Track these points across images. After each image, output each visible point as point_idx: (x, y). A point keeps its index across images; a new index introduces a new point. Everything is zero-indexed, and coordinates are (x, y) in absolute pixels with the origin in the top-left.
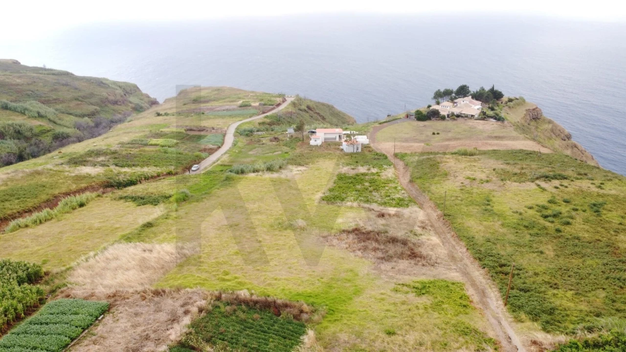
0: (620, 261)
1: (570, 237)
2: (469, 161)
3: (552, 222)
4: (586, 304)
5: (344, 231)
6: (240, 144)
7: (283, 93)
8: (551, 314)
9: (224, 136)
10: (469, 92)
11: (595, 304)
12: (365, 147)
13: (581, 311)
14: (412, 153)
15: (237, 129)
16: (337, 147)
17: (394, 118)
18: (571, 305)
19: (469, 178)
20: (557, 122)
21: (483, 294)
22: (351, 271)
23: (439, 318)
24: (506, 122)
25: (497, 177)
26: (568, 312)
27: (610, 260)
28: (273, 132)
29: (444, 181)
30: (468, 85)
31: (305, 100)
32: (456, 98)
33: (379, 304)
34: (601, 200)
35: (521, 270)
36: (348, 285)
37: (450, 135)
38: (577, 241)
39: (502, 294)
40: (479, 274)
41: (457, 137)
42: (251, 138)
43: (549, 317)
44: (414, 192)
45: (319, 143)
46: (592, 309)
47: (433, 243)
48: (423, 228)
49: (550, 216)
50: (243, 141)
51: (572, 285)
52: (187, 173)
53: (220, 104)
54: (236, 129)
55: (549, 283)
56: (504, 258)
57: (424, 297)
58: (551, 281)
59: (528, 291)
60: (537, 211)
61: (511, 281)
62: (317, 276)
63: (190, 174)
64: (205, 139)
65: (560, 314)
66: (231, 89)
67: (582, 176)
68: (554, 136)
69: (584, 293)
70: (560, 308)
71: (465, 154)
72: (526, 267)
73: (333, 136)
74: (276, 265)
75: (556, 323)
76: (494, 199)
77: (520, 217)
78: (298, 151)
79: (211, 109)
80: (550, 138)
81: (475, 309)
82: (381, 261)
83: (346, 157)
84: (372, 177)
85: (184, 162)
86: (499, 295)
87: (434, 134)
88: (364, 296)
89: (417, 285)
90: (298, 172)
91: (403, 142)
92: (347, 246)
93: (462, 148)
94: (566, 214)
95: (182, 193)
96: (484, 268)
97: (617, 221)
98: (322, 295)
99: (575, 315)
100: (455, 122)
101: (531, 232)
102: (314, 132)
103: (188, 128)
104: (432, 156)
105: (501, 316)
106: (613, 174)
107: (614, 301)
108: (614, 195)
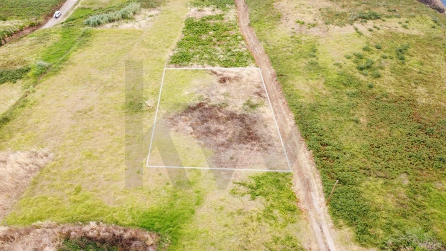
1: (380, 95)
3: (366, 75)
19: (298, 22)
25: (322, 20)
29: (278, 25)
34: (405, 43)
48: (260, 95)
49: (365, 68)
60: (354, 62)
67: (392, 13)
76: (319, 48)
77: (340, 70)
84: (216, 22)
94: (377, 64)
97: (417, 68)
108: (415, 36)
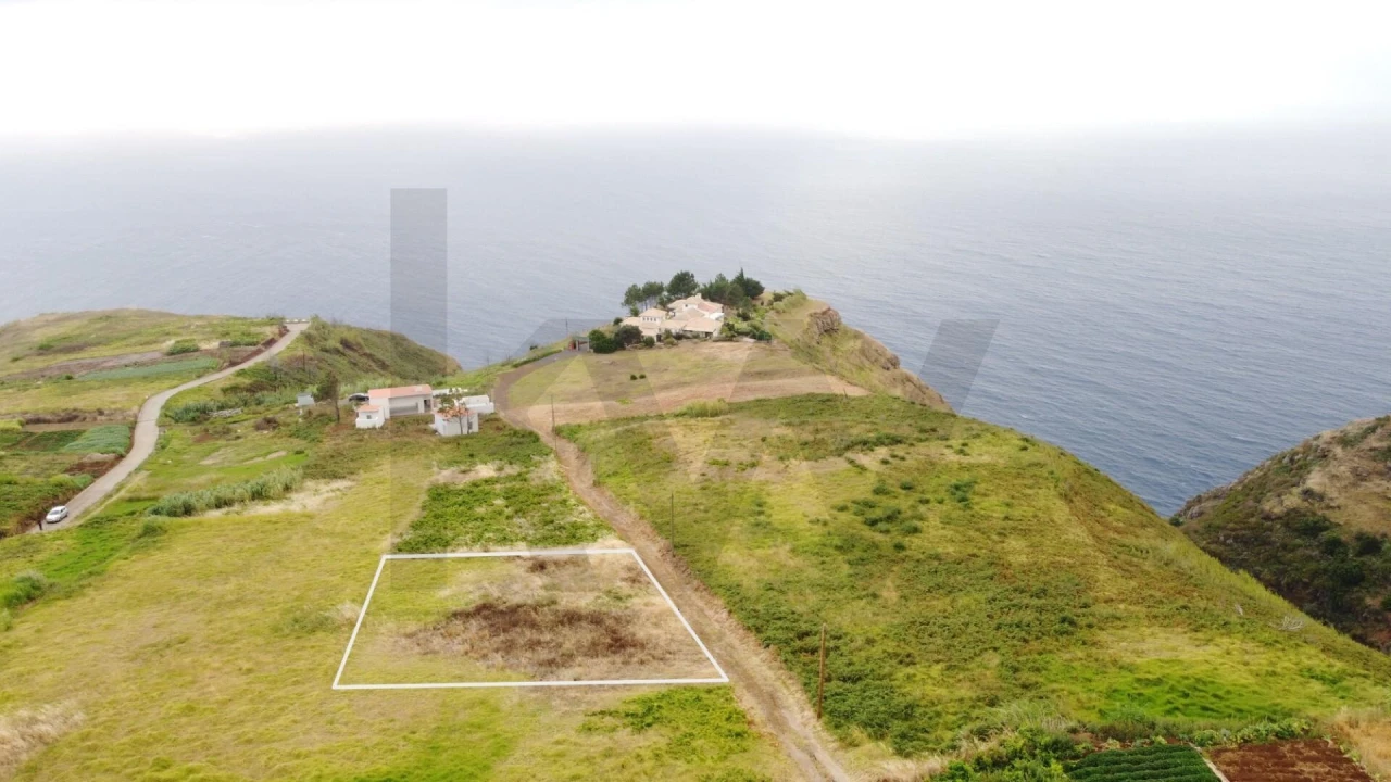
0: (1016, 590)
1: (922, 557)
2: (711, 428)
3: (887, 532)
4: (969, 684)
5: (455, 615)
6: (175, 444)
7: (280, 315)
8: (907, 717)
9: (132, 428)
10: (695, 286)
11: (985, 683)
12: (487, 420)
13: (961, 700)
14: (591, 423)
15: (166, 407)
16: (422, 426)
17: (544, 352)
18: (942, 691)
19: (715, 463)
20: (868, 334)
21: (772, 701)
22: (482, 702)
23: (687, 771)
24: (774, 342)
25: (770, 455)
26: (939, 708)
27: (999, 590)
28: (260, 408)
29: (666, 474)
30: (691, 271)
31: (334, 326)
32: (670, 301)
33: (554, 767)
34: (966, 477)
35: (839, 638)
36: (480, 735)
37: (667, 377)
38: (936, 563)
39: (810, 695)
40: (759, 662)
41: (682, 380)
42: (207, 425)
43: (906, 724)
44: (605, 507)
45: (378, 421)
46: (980, 693)
47: (656, 610)
48: (634, 581)
49: (881, 520)
50: (183, 434)
51: (938, 652)
52: (35, 530)
53: (117, 352)
54: (163, 408)
55: (897, 655)
56: (805, 618)
57: (651, 732)
58: (898, 650)
59: (860, 679)
60: (856, 514)
61: (824, 665)
62: (401, 730)
63: (44, 532)
64: (80, 441)
65: (925, 713)
66: (143, 315)
67: (928, 433)
68: (867, 363)
69: (962, 664)
70: (923, 703)
71: (703, 413)
72: (849, 630)
73: (410, 403)
74: (295, 722)
75: (920, 735)
76: (771, 500)
77: (826, 529)
78: (328, 445)
79: (91, 366)
80: (861, 369)
81: (760, 736)
82: (549, 669)
83: (446, 447)
84: (508, 485)
85: (22, 503)
86: (805, 697)
87: (633, 378)
88: (517, 755)
89: (633, 708)
90: (332, 494)
91: (571, 401)
92: (467, 647)
93: (697, 403)
94: (909, 513)
95: (23, 580)
96: (768, 646)
97: (999, 512)
98: (418, 772)
99: (951, 710)
100: (674, 350)
101: (850, 557)
102: (363, 399)
103: (29, 416)
104: (634, 425)
105: (813, 741)
106: (981, 424)
107: (1016, 670)
108: (988, 464)
